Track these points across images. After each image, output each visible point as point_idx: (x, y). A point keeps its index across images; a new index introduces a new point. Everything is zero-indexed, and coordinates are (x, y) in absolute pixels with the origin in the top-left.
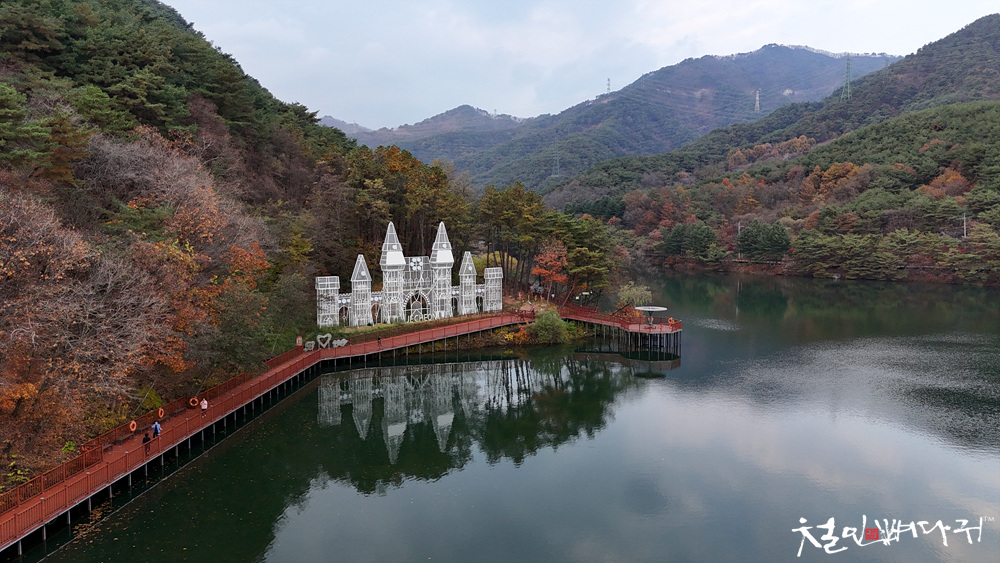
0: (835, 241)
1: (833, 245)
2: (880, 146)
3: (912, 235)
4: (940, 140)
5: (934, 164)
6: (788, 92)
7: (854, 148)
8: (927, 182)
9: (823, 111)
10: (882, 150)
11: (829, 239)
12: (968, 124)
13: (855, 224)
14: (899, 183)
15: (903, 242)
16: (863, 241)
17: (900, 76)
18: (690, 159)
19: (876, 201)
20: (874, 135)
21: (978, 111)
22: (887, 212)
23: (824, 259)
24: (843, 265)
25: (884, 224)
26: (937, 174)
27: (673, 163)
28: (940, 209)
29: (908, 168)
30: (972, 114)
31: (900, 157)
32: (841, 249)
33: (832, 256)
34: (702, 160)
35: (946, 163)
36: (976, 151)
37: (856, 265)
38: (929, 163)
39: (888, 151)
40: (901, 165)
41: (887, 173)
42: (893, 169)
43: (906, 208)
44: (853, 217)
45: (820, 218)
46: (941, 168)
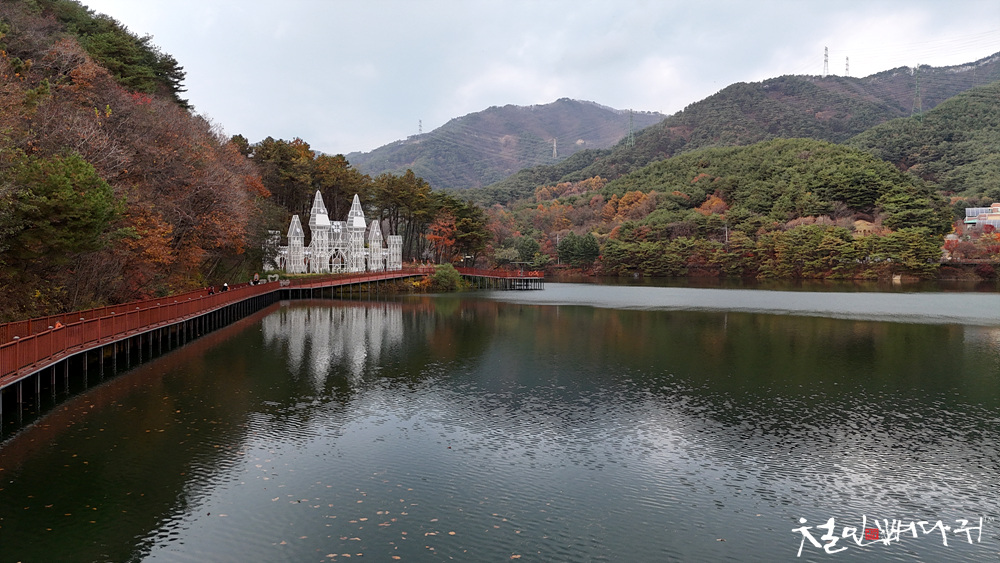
0: (634, 247)
1: (633, 249)
2: (661, 179)
3: (690, 241)
4: (705, 174)
5: (703, 192)
6: (580, 142)
7: (641, 181)
8: (698, 206)
9: (613, 156)
10: (663, 182)
11: (630, 245)
12: (725, 162)
13: (648, 234)
14: (678, 206)
15: (684, 245)
16: (655, 246)
17: (672, 129)
18: (504, 193)
19: (662, 218)
20: (656, 171)
21: (733, 153)
22: (670, 225)
23: (627, 261)
24: (641, 266)
25: (669, 234)
26: (705, 200)
27: (489, 197)
28: (709, 222)
29: (684, 195)
30: (728, 155)
31: (677, 187)
32: (638, 252)
33: (632, 258)
34: (514, 195)
35: (711, 191)
36: (733, 181)
37: (650, 265)
38: (698, 191)
39: (668, 183)
40: (677, 191)
41: (669, 198)
42: (674, 194)
43: (685, 222)
44: (646, 230)
45: (621, 232)
46: (708, 195)
